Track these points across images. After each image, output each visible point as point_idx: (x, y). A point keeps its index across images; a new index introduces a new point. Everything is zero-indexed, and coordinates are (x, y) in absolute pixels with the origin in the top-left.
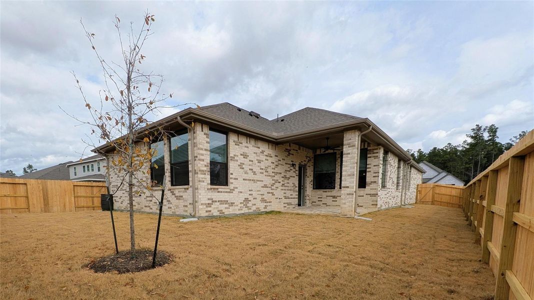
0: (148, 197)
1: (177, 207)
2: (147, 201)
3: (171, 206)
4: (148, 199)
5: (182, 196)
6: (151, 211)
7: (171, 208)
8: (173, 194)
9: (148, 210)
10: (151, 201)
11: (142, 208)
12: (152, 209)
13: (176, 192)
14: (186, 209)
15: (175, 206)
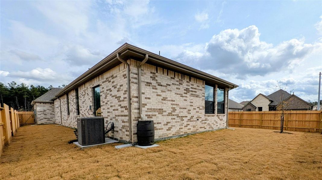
0: (203, 120)
1: (220, 124)
2: (202, 123)
3: (218, 124)
4: (203, 122)
5: (222, 119)
6: (205, 130)
7: (217, 126)
8: (219, 118)
9: (203, 130)
10: (206, 123)
11: (198, 129)
12: (206, 128)
13: (220, 117)
14: (224, 125)
15: (219, 124)
